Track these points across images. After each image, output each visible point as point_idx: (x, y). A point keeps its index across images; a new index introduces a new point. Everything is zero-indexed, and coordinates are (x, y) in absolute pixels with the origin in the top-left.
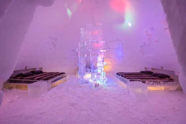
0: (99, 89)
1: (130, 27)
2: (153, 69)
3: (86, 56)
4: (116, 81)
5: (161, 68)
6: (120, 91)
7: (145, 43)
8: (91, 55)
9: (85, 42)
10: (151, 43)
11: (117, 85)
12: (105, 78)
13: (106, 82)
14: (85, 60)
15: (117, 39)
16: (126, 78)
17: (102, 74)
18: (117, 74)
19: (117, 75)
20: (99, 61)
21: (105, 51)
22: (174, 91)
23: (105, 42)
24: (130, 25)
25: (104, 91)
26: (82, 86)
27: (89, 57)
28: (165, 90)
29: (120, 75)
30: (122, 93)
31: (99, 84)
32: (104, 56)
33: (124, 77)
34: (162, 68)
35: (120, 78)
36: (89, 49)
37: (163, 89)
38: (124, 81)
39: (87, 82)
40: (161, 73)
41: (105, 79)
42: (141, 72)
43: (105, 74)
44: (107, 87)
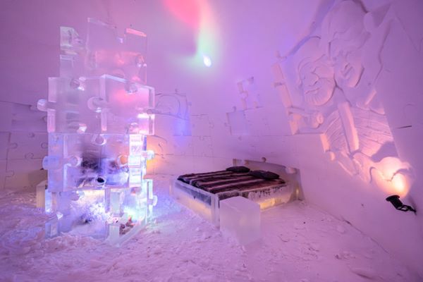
0: (135, 239)
1: (207, 67)
2: (248, 162)
3: (83, 129)
4: (178, 199)
5: (262, 160)
6: (197, 229)
7: (235, 108)
8: (104, 129)
9: (82, 79)
10: (246, 109)
11: (183, 211)
12: (151, 196)
13: (154, 207)
14: (79, 142)
15: (176, 90)
16: (206, 190)
17: (144, 187)
18: (181, 179)
19: (181, 183)
20: (135, 147)
21: (153, 117)
22: (288, 202)
23: (153, 92)
24: (207, 62)
25: (151, 242)
26: (66, 243)
27: (95, 136)
28: (276, 205)
29: (188, 183)
30: (204, 236)
31: (133, 219)
32: (151, 131)
33: (201, 187)
34: (265, 159)
35: (192, 191)
36: (96, 106)
37: (273, 203)
38: (202, 197)
39: (85, 220)
40: (266, 169)
41: (151, 202)
42: (228, 170)
43: (151, 185)
44: (157, 223)
